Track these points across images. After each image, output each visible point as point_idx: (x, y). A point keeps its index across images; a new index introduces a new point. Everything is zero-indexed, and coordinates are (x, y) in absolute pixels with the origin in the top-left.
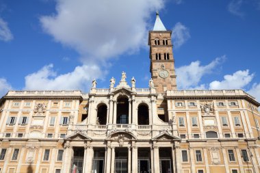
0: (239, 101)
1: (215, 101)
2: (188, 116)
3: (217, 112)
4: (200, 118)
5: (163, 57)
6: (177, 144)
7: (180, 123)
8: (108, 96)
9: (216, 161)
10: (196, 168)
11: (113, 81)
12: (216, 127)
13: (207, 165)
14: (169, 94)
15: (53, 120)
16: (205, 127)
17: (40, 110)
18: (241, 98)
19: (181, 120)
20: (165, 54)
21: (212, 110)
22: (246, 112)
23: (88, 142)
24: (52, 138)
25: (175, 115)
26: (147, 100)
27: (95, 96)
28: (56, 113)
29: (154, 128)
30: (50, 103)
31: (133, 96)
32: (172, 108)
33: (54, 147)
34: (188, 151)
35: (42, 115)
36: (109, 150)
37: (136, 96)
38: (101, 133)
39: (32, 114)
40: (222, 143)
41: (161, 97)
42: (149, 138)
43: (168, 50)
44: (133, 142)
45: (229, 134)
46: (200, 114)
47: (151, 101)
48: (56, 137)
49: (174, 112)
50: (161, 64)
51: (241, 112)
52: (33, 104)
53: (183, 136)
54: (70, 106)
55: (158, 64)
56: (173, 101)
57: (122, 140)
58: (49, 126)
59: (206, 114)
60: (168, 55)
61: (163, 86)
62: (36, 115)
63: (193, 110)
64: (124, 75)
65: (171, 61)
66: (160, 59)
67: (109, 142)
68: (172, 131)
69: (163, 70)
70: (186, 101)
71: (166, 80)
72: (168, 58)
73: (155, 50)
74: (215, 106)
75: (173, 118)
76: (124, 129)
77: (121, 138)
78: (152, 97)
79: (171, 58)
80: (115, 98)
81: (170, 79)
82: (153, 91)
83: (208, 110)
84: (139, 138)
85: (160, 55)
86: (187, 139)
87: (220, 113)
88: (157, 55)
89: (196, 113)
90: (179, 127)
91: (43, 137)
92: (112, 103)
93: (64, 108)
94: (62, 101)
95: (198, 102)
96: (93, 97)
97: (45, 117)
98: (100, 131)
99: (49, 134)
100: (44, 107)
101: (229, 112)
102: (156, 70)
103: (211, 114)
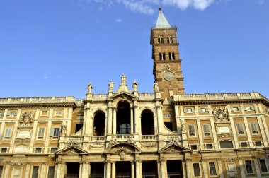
0: (255, 105)
1: (228, 106)
2: (199, 124)
3: (231, 118)
4: (213, 125)
5: (167, 56)
6: (187, 155)
7: (190, 131)
8: (106, 102)
9: (232, 174)
11: (112, 85)
14: (177, 98)
15: (42, 131)
17: (27, 120)
18: (257, 101)
19: (191, 129)
20: (170, 54)
21: (226, 116)
22: (263, 117)
23: (84, 157)
24: (41, 153)
25: (184, 122)
26: (151, 106)
27: (91, 102)
28: (45, 123)
29: (160, 138)
30: (38, 112)
31: (136, 102)
32: (180, 115)
33: (44, 163)
34: (200, 163)
35: (29, 125)
36: (109, 165)
37: (139, 101)
38: (99, 146)
39: (17, 124)
40: (239, 153)
41: (166, 102)
42: (155, 150)
43: (173, 49)
44: (137, 155)
45: (246, 143)
46: (212, 121)
47: (157, 107)
48: (46, 151)
49: (183, 119)
50: (165, 64)
51: (258, 117)
52: (19, 112)
53: (194, 147)
54: (61, 115)
55: (162, 65)
56: (181, 107)
57: (123, 153)
58: (37, 139)
59: (219, 121)
60: (173, 54)
61: (169, 90)
62: (22, 126)
63: (205, 117)
65: (177, 62)
66: (164, 58)
67: (108, 156)
68: (181, 141)
70: (196, 107)
71: (172, 83)
72: (174, 58)
73: (159, 49)
74: (229, 111)
75: (182, 126)
76: (126, 140)
77: (122, 150)
78: (158, 102)
79: (177, 57)
80: (115, 105)
81: (177, 82)
82: (158, 96)
83: (221, 116)
84: (144, 150)
85: (164, 54)
86: (198, 150)
87: (235, 119)
88: (160, 54)
89: (208, 120)
90: (189, 137)
91: (30, 151)
92: (110, 110)
93: (55, 117)
94: (52, 110)
95: (209, 108)
96: (88, 104)
97: (32, 128)
98: (97, 143)
99: (37, 149)
100: (32, 117)
101: (245, 118)
102: (160, 72)
103: (226, 121)
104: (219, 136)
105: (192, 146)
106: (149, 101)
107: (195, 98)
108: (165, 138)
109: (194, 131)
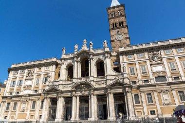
1: (161, 51)
2: (138, 66)
3: (164, 59)
4: (149, 66)
5: (118, 25)
8: (73, 58)
9: (166, 102)
10: (148, 109)
11: (76, 47)
13: (158, 106)
14: (120, 50)
15: (38, 80)
16: (154, 73)
17: (30, 75)
19: (132, 70)
20: (120, 23)
21: (160, 58)
23: (60, 94)
24: (37, 93)
25: (126, 66)
26: (102, 57)
28: (40, 75)
29: (108, 77)
32: (123, 61)
33: (38, 99)
34: (139, 95)
35: (31, 77)
37: (94, 55)
38: (69, 86)
39: (25, 78)
40: (172, 86)
41: (115, 54)
42: (104, 86)
43: (122, 19)
44: (92, 90)
45: (178, 77)
46: (148, 63)
47: (106, 57)
48: (40, 92)
50: (117, 30)
52: (26, 71)
53: (135, 82)
55: (114, 31)
58: (35, 85)
59: (154, 62)
60: (122, 22)
62: (27, 78)
64: (85, 41)
65: (125, 27)
66: (116, 26)
67: (74, 92)
68: (123, 79)
69: (119, 34)
70: (135, 55)
71: (122, 42)
72: (123, 25)
73: (112, 21)
74: (163, 54)
76: (84, 80)
77: (82, 88)
78: (106, 54)
79: (125, 24)
80: (79, 59)
81: (125, 40)
82: (107, 49)
83: (156, 58)
84: (97, 86)
85: (115, 24)
86: (137, 84)
87: (168, 60)
88: (113, 24)
89: (145, 62)
90: (131, 76)
91: (31, 92)
92: (76, 63)
93: (46, 71)
94: (44, 67)
95: (146, 54)
96: (63, 60)
97: (33, 79)
98: (68, 84)
99: (35, 91)
100: (32, 72)
101: (176, 58)
102: (113, 36)
103: (159, 62)
105: (132, 82)
106: (101, 54)
107: (134, 48)
108: (111, 78)
109: (134, 72)
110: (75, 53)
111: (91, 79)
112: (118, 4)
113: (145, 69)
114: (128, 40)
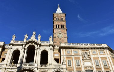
1: (90, 50)
2: (74, 59)
3: (92, 57)
4: (82, 60)
5: (60, 27)
8: (22, 45)
11: (26, 36)
12: (92, 67)
14: (62, 45)
18: (106, 49)
19: (69, 62)
20: (61, 25)
21: (89, 56)
22: (110, 57)
26: (47, 49)
27: (13, 45)
31: (39, 46)
32: (63, 54)
37: (40, 45)
41: (57, 47)
43: (63, 23)
46: (81, 58)
47: (50, 49)
49: (65, 57)
50: (59, 30)
51: (107, 57)
55: (57, 30)
56: (64, 50)
59: (85, 58)
60: (63, 26)
63: (77, 56)
64: (34, 33)
65: (65, 29)
66: (58, 27)
68: (63, 69)
69: (60, 33)
70: (72, 50)
71: (62, 39)
72: (63, 27)
73: (56, 23)
74: (91, 53)
78: (51, 46)
79: (65, 27)
81: (64, 38)
82: (52, 43)
83: (86, 56)
87: (94, 58)
88: (57, 25)
89: (79, 58)
90: (68, 67)
95: (80, 51)
96: (11, 46)
98: (12, 69)
101: (99, 57)
102: (56, 34)
103: (89, 59)
104: (85, 67)
106: (47, 46)
107: (72, 45)
108: (53, 67)
109: (70, 64)
110: (25, 41)
111: (36, 66)
112: (61, 12)
113: (79, 63)
114: (66, 39)
